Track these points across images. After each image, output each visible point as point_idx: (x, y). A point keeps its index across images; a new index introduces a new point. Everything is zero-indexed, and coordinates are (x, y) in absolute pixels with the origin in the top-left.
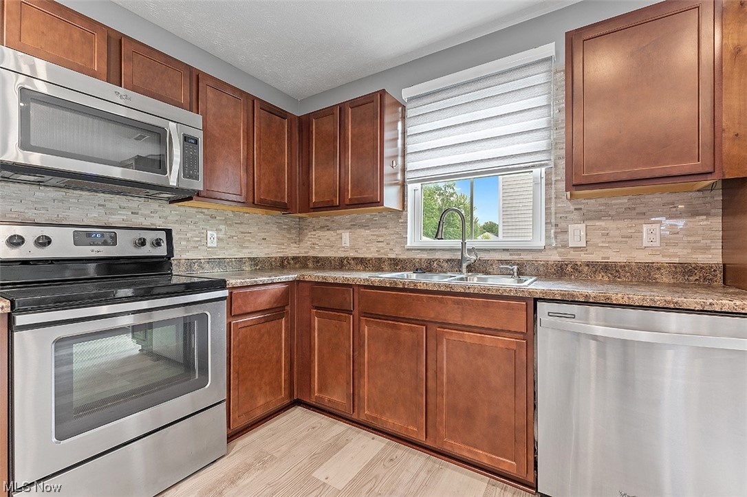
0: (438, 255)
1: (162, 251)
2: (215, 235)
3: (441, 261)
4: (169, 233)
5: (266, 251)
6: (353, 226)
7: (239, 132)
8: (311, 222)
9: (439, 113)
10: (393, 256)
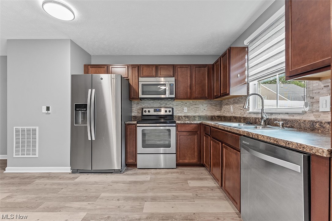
1: (171, 113)
2: (187, 109)
3: (259, 118)
4: (173, 109)
5: (205, 113)
6: (233, 104)
7: (188, 78)
8: (223, 102)
9: (258, 46)
10: (245, 116)
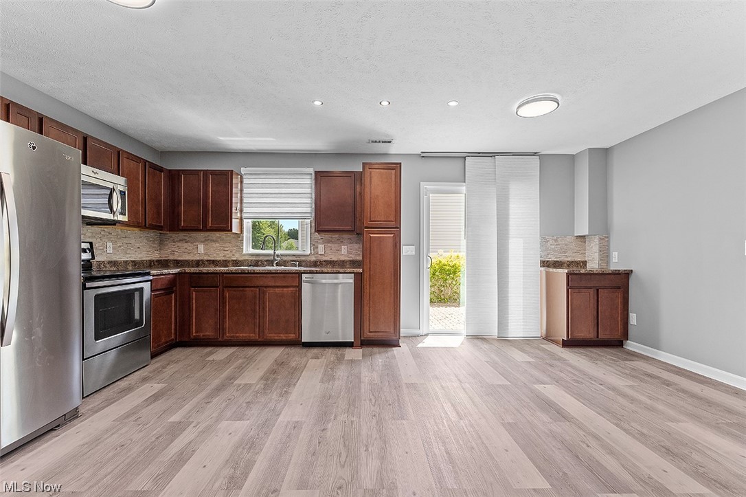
0: (261, 258)
2: (111, 246)
3: (263, 261)
4: (91, 244)
6: (205, 241)
7: (139, 184)
8: (171, 237)
10: (235, 259)
